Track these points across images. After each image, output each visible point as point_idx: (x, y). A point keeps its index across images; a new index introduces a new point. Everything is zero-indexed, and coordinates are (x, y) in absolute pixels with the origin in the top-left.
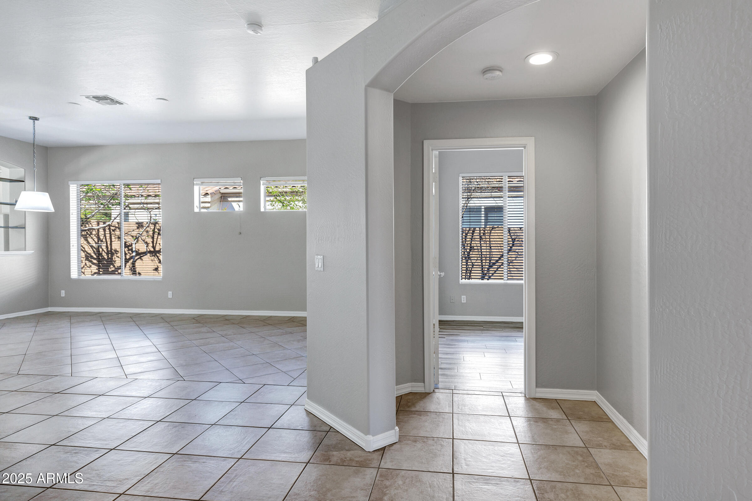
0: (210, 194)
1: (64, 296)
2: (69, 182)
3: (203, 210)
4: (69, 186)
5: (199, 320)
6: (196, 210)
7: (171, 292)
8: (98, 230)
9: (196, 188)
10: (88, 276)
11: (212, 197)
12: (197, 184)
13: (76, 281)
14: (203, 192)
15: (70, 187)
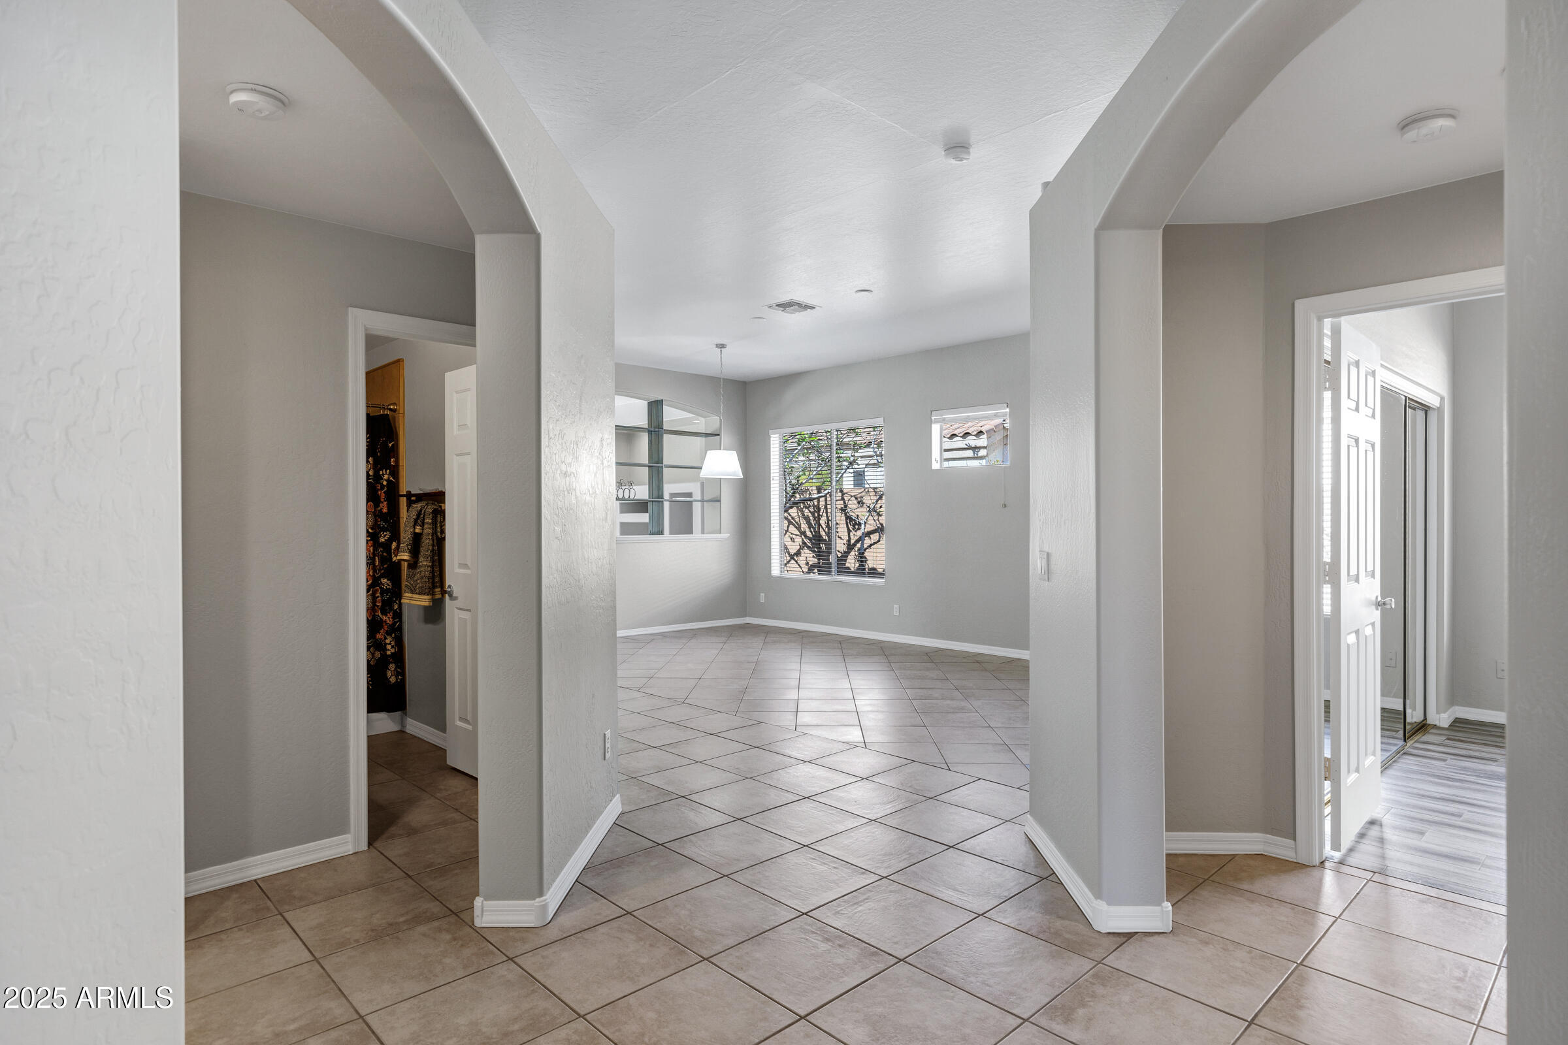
0: (987, 432)
1: (763, 601)
2: (770, 431)
3: (946, 464)
4: (770, 437)
5: (931, 657)
6: (936, 466)
7: (898, 606)
8: (818, 498)
9: (936, 429)
10: (795, 572)
11: (990, 437)
12: (937, 422)
13: (779, 579)
14: (948, 433)
15: (772, 439)
